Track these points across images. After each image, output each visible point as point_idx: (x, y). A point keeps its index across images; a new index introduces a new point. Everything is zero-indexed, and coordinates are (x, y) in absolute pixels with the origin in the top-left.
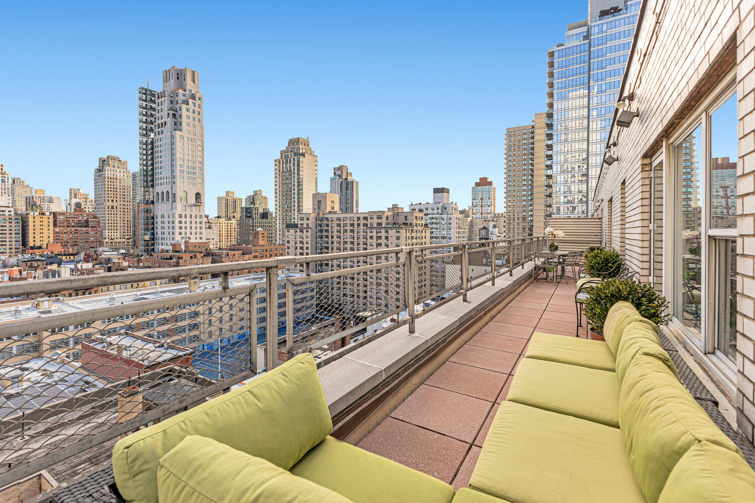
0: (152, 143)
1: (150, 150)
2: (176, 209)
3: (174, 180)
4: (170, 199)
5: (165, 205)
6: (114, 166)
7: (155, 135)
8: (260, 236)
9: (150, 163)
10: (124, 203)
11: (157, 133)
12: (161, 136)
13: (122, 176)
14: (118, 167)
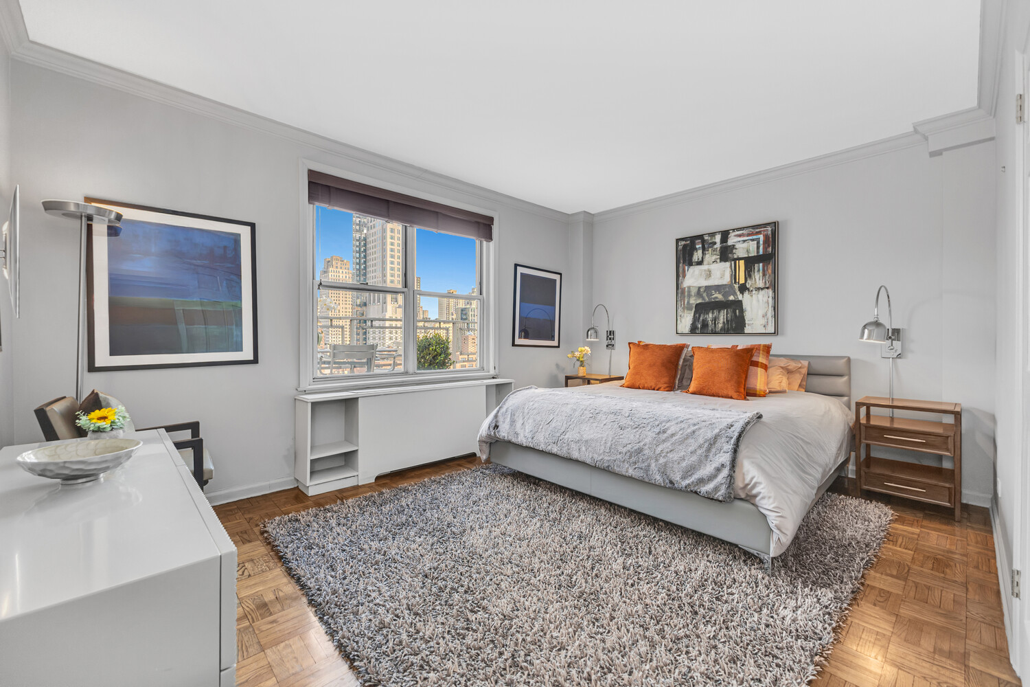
0: (365, 239)
1: (363, 246)
2: (386, 311)
3: (384, 278)
4: (381, 300)
5: (376, 307)
6: (337, 267)
7: (368, 230)
8: (470, 341)
9: (362, 261)
10: (346, 306)
11: (370, 228)
12: (373, 231)
13: (344, 277)
14: (341, 268)
